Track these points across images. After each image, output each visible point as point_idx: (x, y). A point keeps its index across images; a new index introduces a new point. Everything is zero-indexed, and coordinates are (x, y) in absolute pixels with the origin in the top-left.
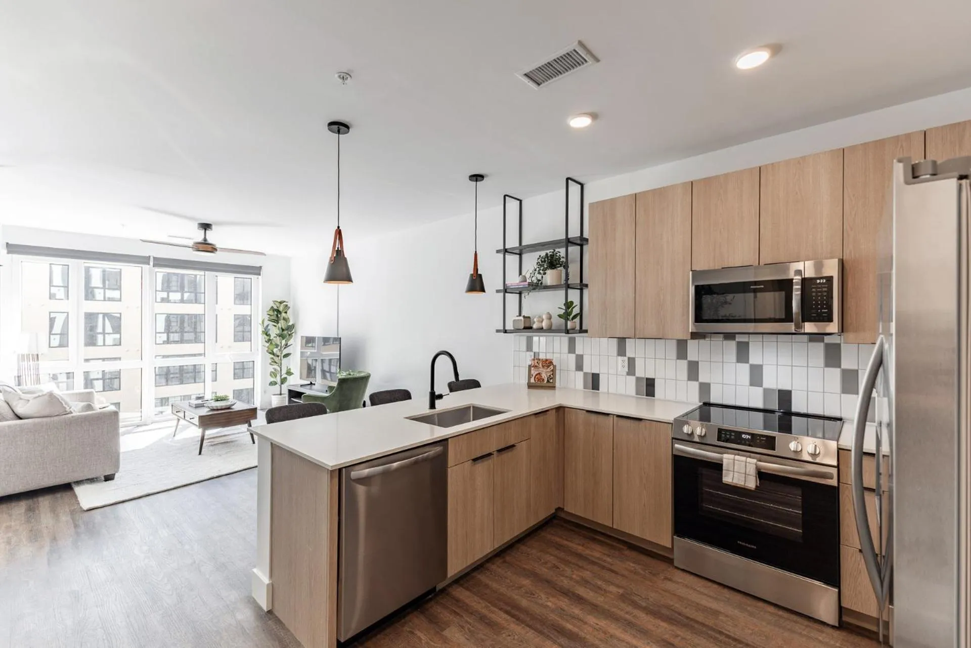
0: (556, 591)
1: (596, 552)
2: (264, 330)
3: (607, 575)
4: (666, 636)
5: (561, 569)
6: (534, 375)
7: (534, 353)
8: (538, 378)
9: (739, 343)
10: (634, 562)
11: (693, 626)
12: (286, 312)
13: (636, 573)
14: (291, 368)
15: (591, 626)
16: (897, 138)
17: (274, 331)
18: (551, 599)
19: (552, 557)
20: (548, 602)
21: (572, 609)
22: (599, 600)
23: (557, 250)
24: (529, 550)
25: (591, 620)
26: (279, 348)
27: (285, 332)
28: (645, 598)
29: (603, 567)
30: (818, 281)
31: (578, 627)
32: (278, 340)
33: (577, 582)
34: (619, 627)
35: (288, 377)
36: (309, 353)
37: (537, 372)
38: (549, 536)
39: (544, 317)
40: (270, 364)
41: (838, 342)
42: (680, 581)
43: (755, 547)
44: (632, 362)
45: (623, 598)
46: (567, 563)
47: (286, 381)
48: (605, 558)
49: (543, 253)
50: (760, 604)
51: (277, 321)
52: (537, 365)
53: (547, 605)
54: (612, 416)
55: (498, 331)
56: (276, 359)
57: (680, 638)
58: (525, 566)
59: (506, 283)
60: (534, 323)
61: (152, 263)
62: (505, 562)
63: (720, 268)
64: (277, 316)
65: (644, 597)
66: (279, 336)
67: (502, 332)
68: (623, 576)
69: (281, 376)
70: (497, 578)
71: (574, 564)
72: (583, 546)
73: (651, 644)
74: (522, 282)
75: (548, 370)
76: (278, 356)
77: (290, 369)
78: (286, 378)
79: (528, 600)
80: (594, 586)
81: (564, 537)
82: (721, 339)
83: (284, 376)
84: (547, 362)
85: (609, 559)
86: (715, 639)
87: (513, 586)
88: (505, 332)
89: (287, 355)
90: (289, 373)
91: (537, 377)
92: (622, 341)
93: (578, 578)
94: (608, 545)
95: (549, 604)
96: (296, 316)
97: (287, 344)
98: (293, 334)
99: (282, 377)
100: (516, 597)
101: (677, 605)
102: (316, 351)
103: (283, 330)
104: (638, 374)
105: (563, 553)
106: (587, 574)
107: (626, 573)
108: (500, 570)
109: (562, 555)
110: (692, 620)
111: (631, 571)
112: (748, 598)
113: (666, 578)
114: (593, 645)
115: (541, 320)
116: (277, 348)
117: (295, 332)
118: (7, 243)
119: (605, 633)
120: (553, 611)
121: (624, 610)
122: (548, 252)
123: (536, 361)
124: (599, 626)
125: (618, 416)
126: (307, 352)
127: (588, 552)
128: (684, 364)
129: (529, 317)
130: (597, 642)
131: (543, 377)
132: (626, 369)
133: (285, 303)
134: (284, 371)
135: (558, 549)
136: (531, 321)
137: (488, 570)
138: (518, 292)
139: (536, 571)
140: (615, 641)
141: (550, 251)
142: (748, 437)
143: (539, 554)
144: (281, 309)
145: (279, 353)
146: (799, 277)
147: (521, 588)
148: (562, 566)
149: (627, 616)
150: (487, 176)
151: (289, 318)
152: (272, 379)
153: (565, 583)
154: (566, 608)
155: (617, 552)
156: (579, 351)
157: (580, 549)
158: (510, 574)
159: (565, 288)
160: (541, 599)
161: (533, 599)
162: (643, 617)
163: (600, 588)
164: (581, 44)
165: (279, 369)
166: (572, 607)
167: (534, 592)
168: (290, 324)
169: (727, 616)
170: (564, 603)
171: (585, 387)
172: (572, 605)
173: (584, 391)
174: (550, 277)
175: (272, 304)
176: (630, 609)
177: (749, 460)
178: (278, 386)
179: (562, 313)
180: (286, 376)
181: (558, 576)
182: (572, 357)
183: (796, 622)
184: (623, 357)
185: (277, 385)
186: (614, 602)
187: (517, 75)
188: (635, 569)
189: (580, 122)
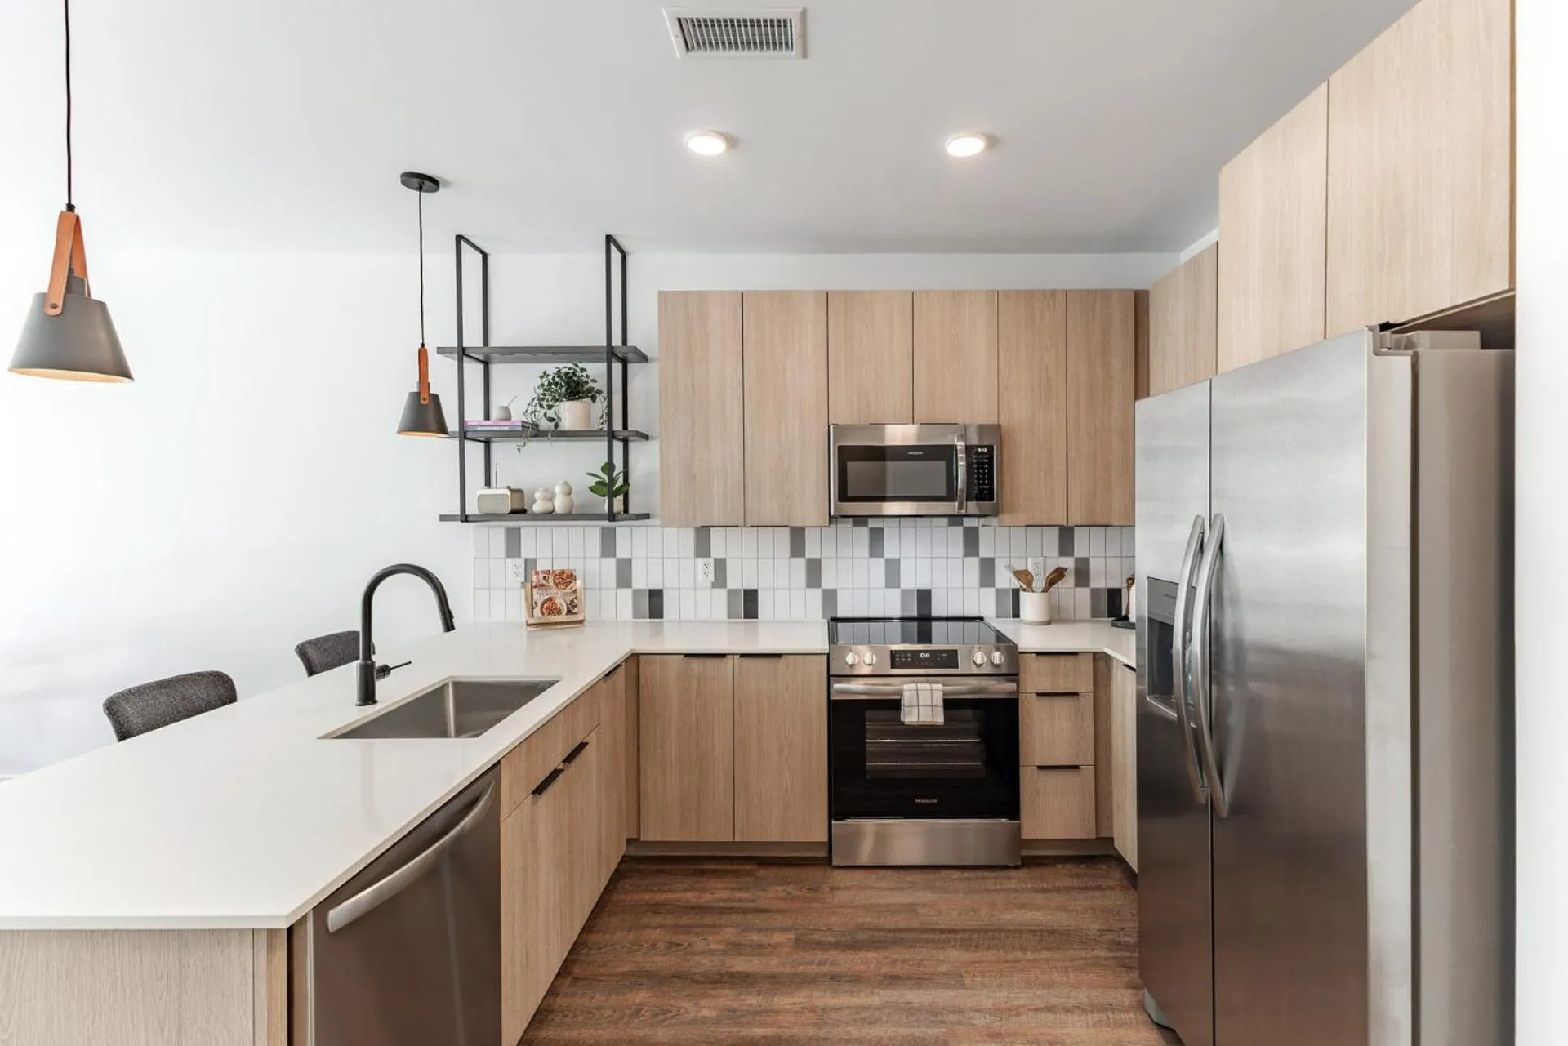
0: (702, 986)
1: (718, 892)
3: (758, 920)
4: (884, 970)
5: (686, 944)
6: (539, 604)
7: (526, 560)
8: (547, 608)
9: (872, 530)
10: (781, 885)
11: (902, 939)
13: (794, 899)
15: (787, 1012)
16: (1044, 292)
18: (702, 1003)
19: (657, 932)
20: (700, 1011)
21: (746, 1000)
22: (773, 964)
23: (581, 365)
24: (607, 937)
25: (782, 1001)
28: (828, 930)
29: (745, 911)
30: (980, 450)
31: (772, 1026)
33: (724, 953)
34: (826, 991)
37: (546, 597)
38: (628, 897)
39: (558, 490)
41: (976, 525)
42: (849, 884)
43: (936, 801)
44: (720, 566)
45: (801, 943)
46: (686, 929)
48: (738, 895)
49: (551, 368)
50: (944, 873)
52: (544, 582)
53: (702, 1017)
54: (731, 656)
55: (443, 518)
57: (899, 963)
58: (620, 970)
59: (466, 419)
60: (534, 501)
62: (576, 980)
63: (867, 423)
65: (825, 929)
67: (456, 520)
68: (779, 911)
70: (580, 1018)
71: (698, 926)
72: (693, 889)
73: (876, 990)
74: (500, 420)
75: (568, 590)
79: (667, 1026)
80: (750, 946)
81: (656, 889)
82: (851, 526)
84: (565, 576)
85: (744, 895)
86: (932, 941)
87: (622, 1018)
88: (465, 518)
91: (546, 605)
92: (703, 534)
93: (721, 947)
94: (730, 872)
95: (706, 1013)
100: (641, 1033)
101: (869, 920)
104: (730, 585)
105: (669, 917)
106: (729, 934)
107: (780, 905)
108: (577, 1000)
109: (670, 920)
110: (895, 930)
111: (785, 899)
112: (927, 871)
113: (832, 889)
114: (810, 1039)
115: (550, 496)
119: (813, 1011)
120: (718, 1021)
121: (814, 963)
122: (561, 366)
123: (541, 576)
124: (797, 1006)
125: (743, 655)
127: (707, 897)
128: (800, 563)
129: (520, 491)
130: (811, 1032)
131: (559, 605)
132: (712, 578)
135: (656, 913)
136: (526, 499)
137: (552, 1011)
138: (483, 439)
139: (646, 969)
140: (833, 1014)
141: (565, 365)
142: (928, 655)
143: (631, 936)
146: (963, 444)
147: (638, 1011)
148: (680, 938)
149: (823, 969)
150: (447, 184)
153: (707, 964)
154: (735, 1005)
155: (749, 879)
156: (622, 552)
157: (691, 897)
158: (604, 998)
159: (606, 438)
160: (687, 1012)
161: (674, 1020)
162: (843, 959)
163: (760, 946)
164: (804, 13)
166: (743, 997)
167: (669, 1008)
169: (924, 906)
170: (726, 998)
171: (636, 615)
172: (741, 994)
173: (635, 622)
174: (570, 413)
176: (819, 956)
177: (934, 686)
179: (593, 484)
181: (688, 958)
182: (610, 564)
183: (983, 878)
184: (705, 559)
186: (794, 957)
187: (664, 13)
188: (789, 894)
189: (707, 146)
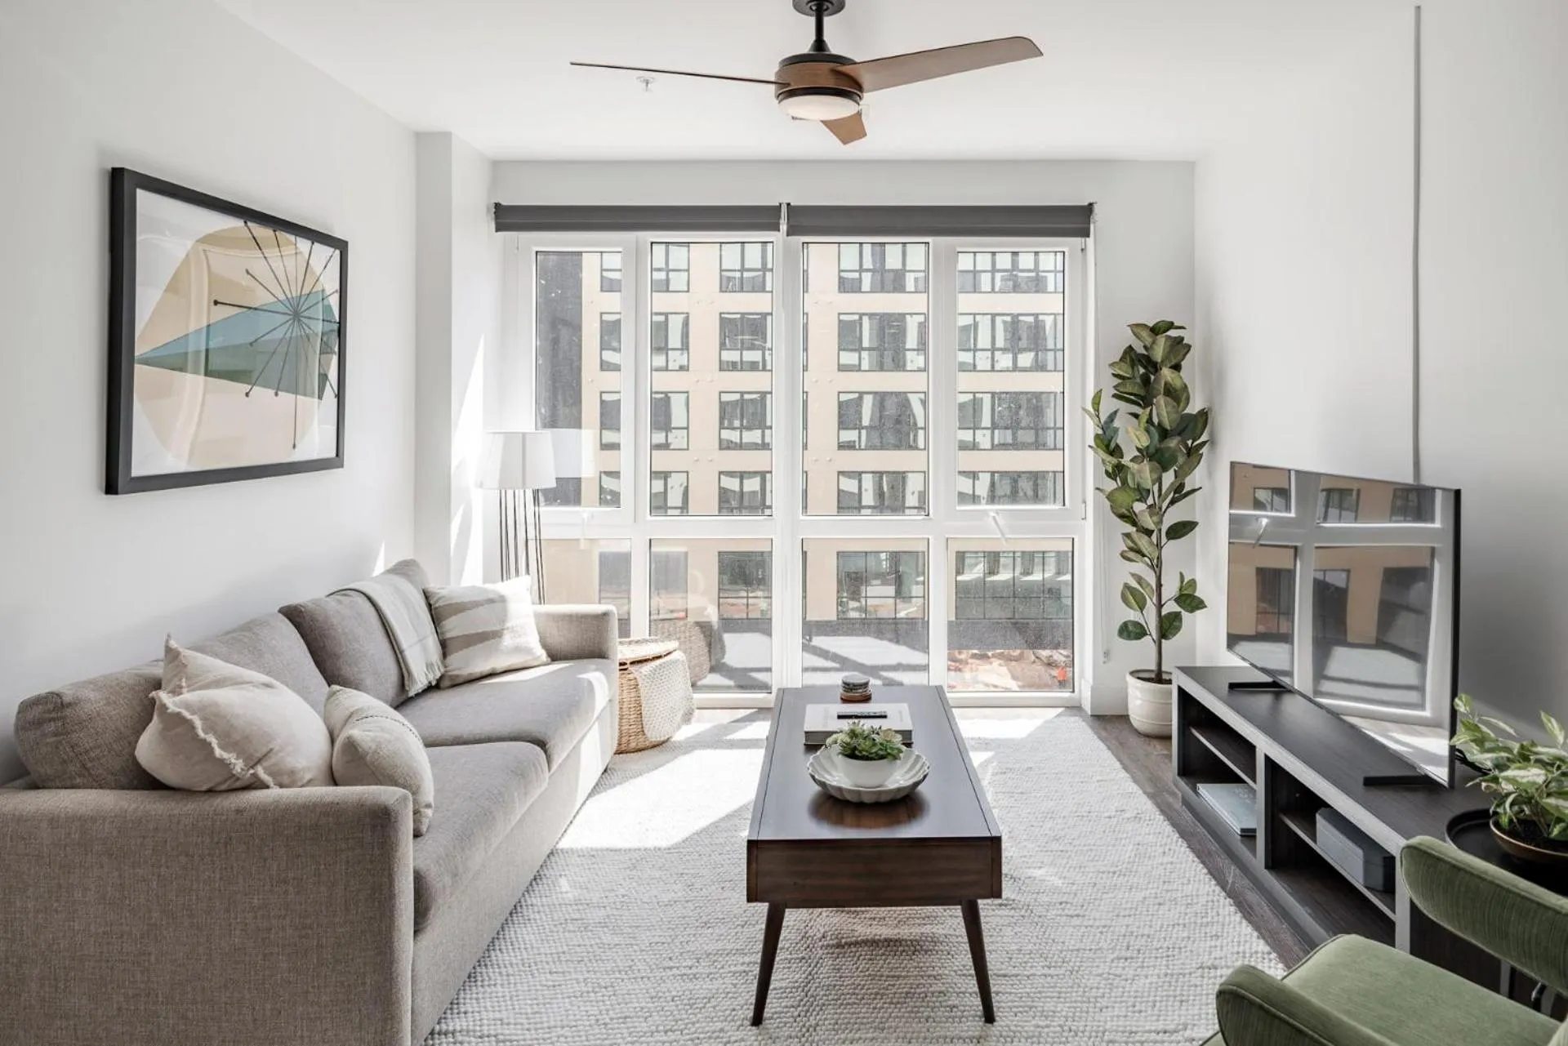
2: (1100, 432)
12: (1177, 367)
14: (1199, 578)
17: (1132, 438)
26: (1150, 501)
27: (1173, 443)
32: (1144, 472)
35: (1185, 614)
36: (1265, 521)
40: (1123, 556)
47: (1178, 628)
51: (1145, 399)
56: (1143, 542)
61: (784, 227)
64: (1146, 381)
66: (1151, 458)
69: (1160, 606)
76: (1149, 533)
77: (1193, 583)
78: (1176, 617)
83: (1171, 607)
89: (1181, 530)
90: (1190, 600)
96: (1216, 378)
97: (1182, 486)
98: (1204, 450)
99: (1164, 612)
102: (1292, 515)
103: (1164, 434)
116: (1142, 499)
117: (1212, 441)
118: (497, 206)
126: (1257, 518)
133: (1173, 333)
134: (1170, 589)
144: (1158, 354)
145: (1148, 522)
151: (1185, 388)
152: (1133, 615)
165: (1152, 580)
168: (1194, 408)
175: (1129, 339)
178: (1147, 644)
180: (1175, 608)
185: (1147, 638)
